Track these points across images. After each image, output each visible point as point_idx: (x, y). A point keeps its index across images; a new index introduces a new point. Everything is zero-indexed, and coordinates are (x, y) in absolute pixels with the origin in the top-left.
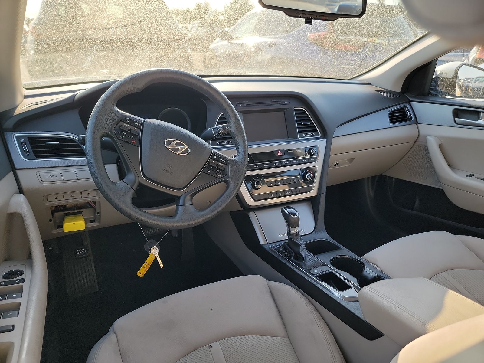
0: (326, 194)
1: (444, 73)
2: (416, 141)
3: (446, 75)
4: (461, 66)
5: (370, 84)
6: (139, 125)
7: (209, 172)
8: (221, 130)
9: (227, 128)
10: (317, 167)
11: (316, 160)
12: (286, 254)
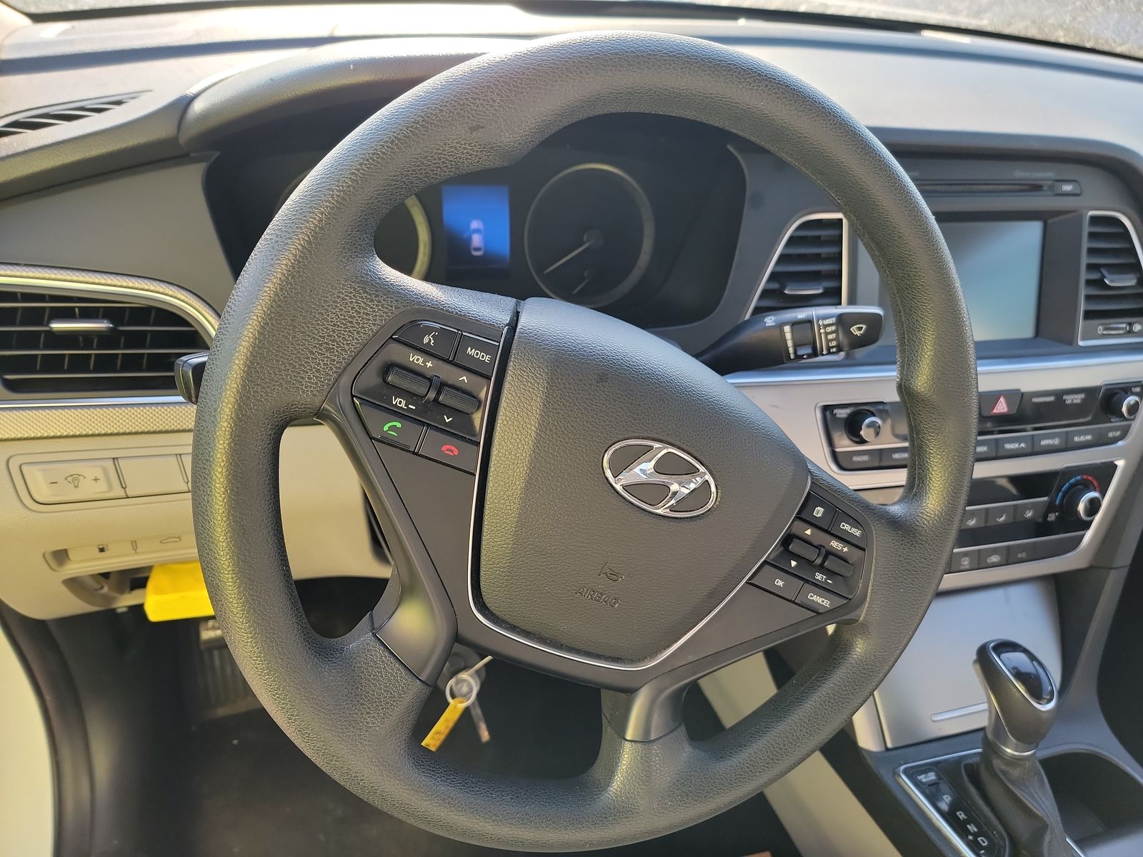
6: (487, 358)
7: (780, 583)
8: (830, 337)
9: (860, 329)
10: (1120, 463)
11: (1122, 438)
12: (972, 828)
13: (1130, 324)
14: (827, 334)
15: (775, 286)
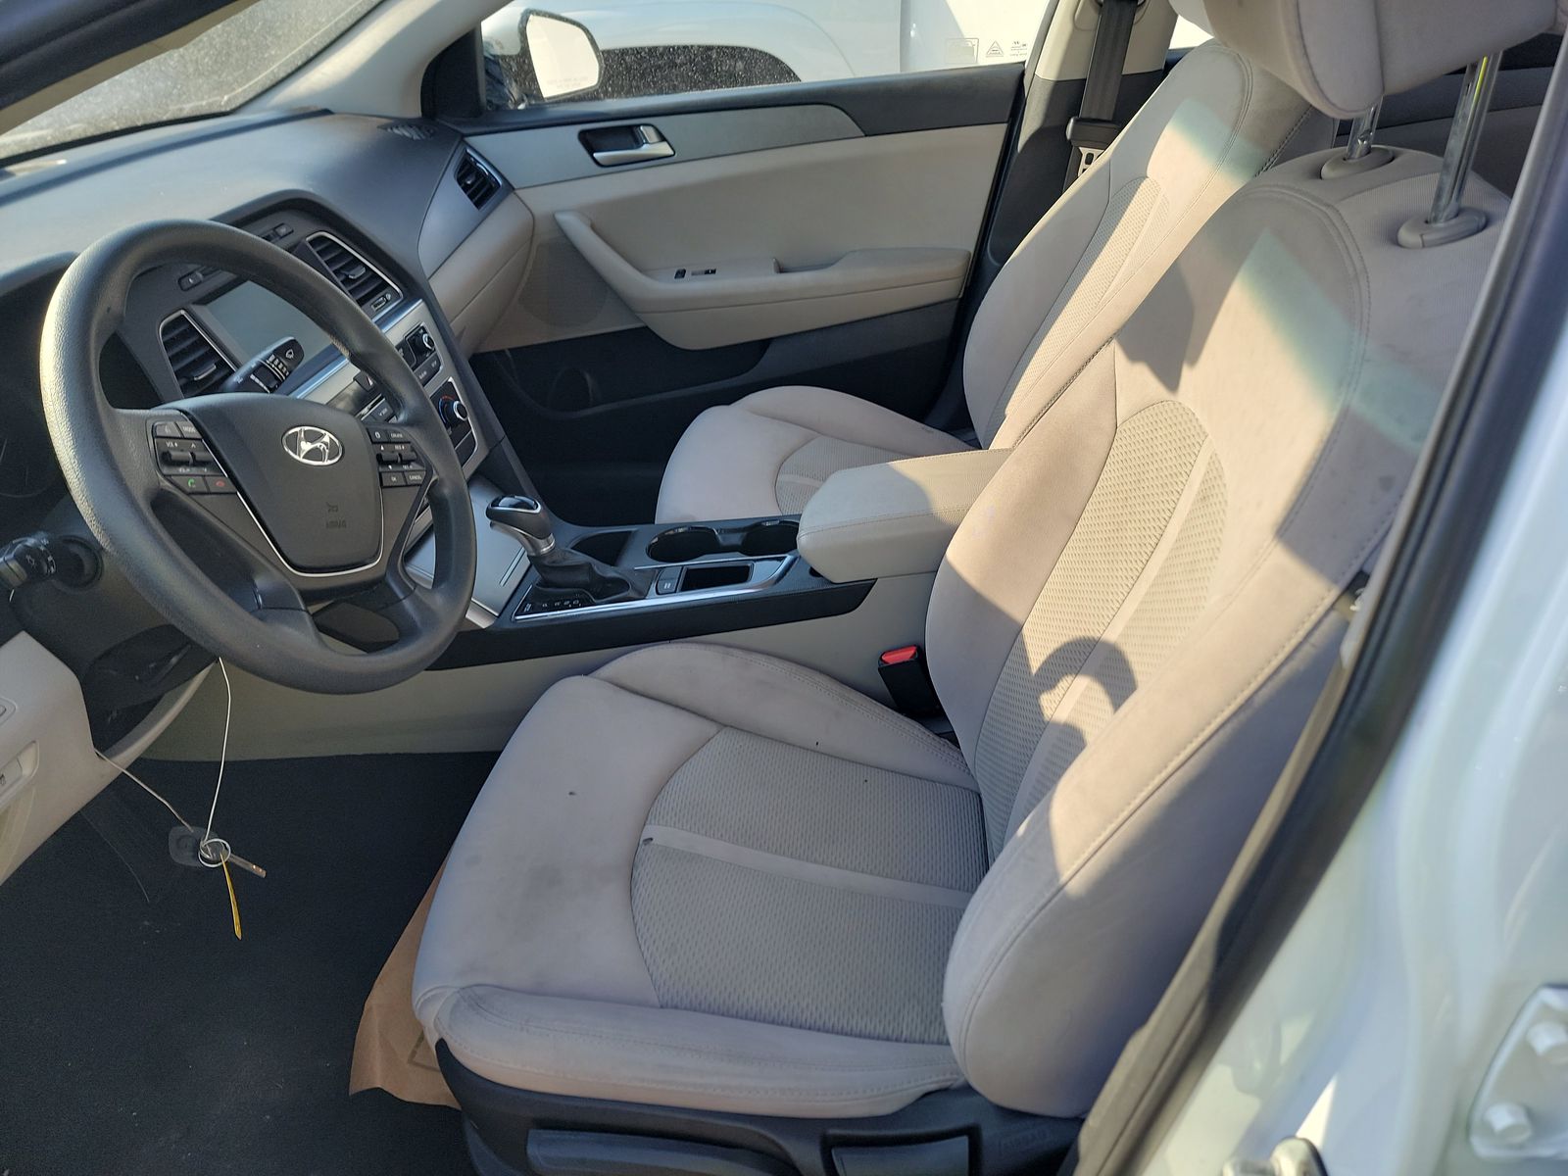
0: (509, 439)
1: (494, 43)
2: (533, 236)
3: (502, 48)
4: (524, 20)
5: (326, 112)
7: (394, 479)
8: (280, 367)
9: (290, 353)
10: (451, 380)
11: (439, 364)
12: (567, 603)
13: (384, 296)
14: (277, 366)
15: (183, 381)
